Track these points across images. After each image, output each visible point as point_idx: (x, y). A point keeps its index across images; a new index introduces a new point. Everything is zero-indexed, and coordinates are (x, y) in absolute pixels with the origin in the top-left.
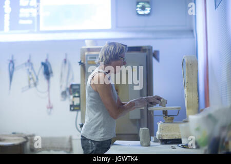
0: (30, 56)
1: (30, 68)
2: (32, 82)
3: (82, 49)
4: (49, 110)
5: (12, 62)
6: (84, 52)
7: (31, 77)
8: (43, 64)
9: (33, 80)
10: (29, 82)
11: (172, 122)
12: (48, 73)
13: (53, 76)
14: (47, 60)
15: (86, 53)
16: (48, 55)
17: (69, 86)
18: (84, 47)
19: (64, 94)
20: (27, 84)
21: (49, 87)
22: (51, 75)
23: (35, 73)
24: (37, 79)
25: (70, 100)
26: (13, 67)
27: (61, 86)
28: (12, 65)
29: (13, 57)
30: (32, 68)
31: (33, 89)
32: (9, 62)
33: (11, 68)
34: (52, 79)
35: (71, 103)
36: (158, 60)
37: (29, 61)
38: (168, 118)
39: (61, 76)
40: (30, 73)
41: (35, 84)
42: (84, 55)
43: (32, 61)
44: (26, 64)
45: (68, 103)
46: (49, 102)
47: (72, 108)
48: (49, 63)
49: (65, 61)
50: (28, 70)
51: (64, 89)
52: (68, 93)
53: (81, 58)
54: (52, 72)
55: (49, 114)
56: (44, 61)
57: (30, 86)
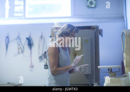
0: (19, 34)
1: (19, 41)
2: (20, 50)
3: (52, 28)
4: (31, 68)
5: (7, 37)
6: (54, 30)
7: (19, 47)
8: (27, 39)
9: (21, 49)
10: (18, 51)
11: (115, 77)
12: (30, 44)
13: (33, 46)
14: (30, 36)
15: (55, 31)
16: (30, 33)
17: (44, 53)
18: (53, 27)
19: (41, 58)
20: (17, 52)
21: (31, 54)
22: (32, 46)
23: (22, 45)
24: (24, 48)
25: (44, 62)
26: (8, 41)
27: (39, 53)
28: (7, 39)
29: (8, 34)
30: (20, 42)
31: (21, 55)
32: (5, 38)
33: (7, 41)
34: (33, 48)
35: (45, 64)
36: (102, 35)
37: (18, 37)
38: (112, 74)
39: (39, 46)
40: (19, 45)
41: (22, 52)
42: (54, 32)
43: (21, 37)
44: (16, 39)
45: (43, 63)
46: (31, 63)
47: (46, 67)
48: (31, 38)
49: (42, 37)
50: (18, 42)
51: (40, 55)
52: (43, 57)
53: (52, 33)
54: (33, 44)
55: (31, 70)
56: (28, 37)
57: (19, 53)
